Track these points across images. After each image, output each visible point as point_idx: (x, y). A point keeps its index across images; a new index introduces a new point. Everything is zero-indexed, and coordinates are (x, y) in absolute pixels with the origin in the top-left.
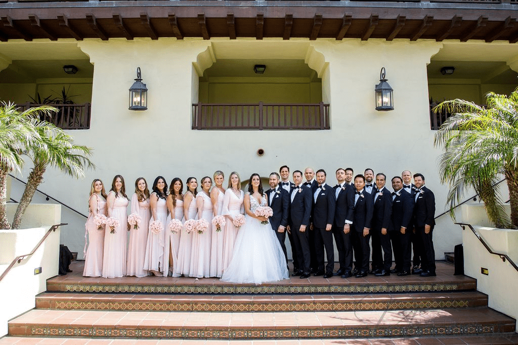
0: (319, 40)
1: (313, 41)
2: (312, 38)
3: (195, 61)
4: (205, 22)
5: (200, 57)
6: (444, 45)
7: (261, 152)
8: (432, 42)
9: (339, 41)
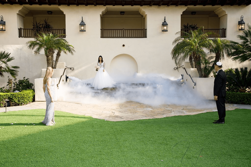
0: (143, 6)
1: (142, 7)
2: (141, 5)
3: (101, 14)
4: (105, 2)
5: (102, 13)
6: (188, 7)
7: (124, 45)
8: (183, 6)
9: (150, 7)
